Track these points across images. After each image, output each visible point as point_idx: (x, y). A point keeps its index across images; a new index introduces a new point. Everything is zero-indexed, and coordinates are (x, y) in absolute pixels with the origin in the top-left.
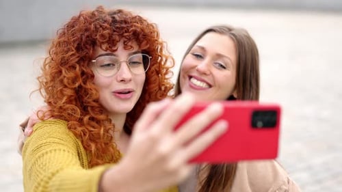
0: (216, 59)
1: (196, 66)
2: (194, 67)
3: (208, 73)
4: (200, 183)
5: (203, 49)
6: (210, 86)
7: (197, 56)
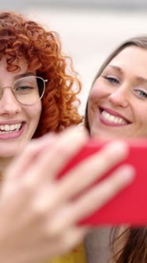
0: (137, 85)
1: (109, 95)
2: (106, 96)
3: (125, 104)
4: (114, 257)
5: (118, 70)
6: (128, 122)
7: (111, 80)
